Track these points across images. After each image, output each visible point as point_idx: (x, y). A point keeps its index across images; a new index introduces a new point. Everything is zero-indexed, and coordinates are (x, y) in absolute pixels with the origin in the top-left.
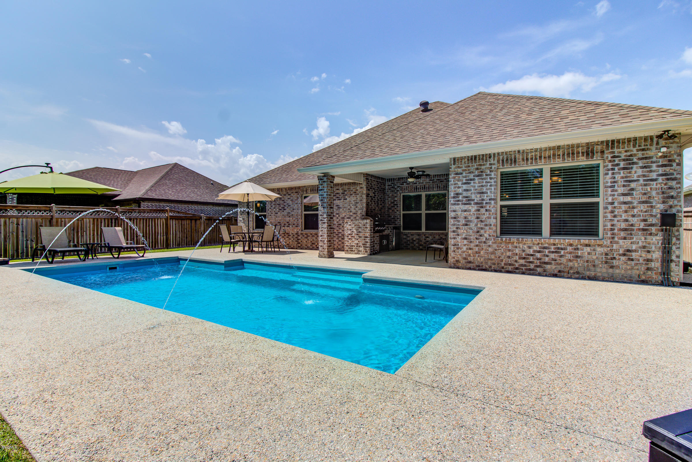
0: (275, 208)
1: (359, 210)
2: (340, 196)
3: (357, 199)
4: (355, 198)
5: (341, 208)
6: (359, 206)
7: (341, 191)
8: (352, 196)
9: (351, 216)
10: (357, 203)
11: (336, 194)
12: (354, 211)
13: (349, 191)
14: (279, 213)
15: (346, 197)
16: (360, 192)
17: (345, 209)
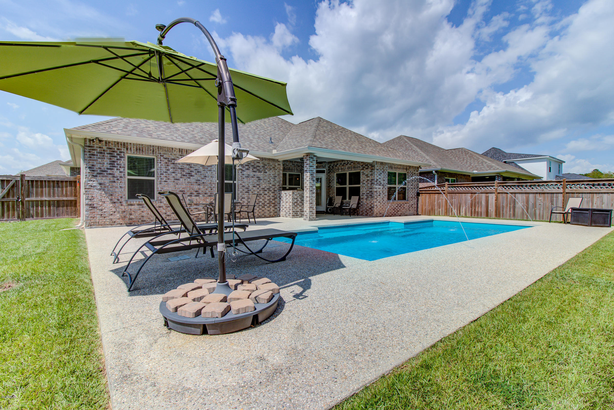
0: (173, 173)
1: (277, 182)
2: (260, 168)
3: (275, 173)
4: (273, 173)
5: (262, 180)
6: (277, 179)
7: (261, 165)
8: (271, 170)
9: (271, 187)
10: (275, 177)
11: (257, 166)
12: (273, 183)
13: (269, 166)
14: (181, 179)
15: (267, 171)
16: (278, 168)
17: (265, 181)
